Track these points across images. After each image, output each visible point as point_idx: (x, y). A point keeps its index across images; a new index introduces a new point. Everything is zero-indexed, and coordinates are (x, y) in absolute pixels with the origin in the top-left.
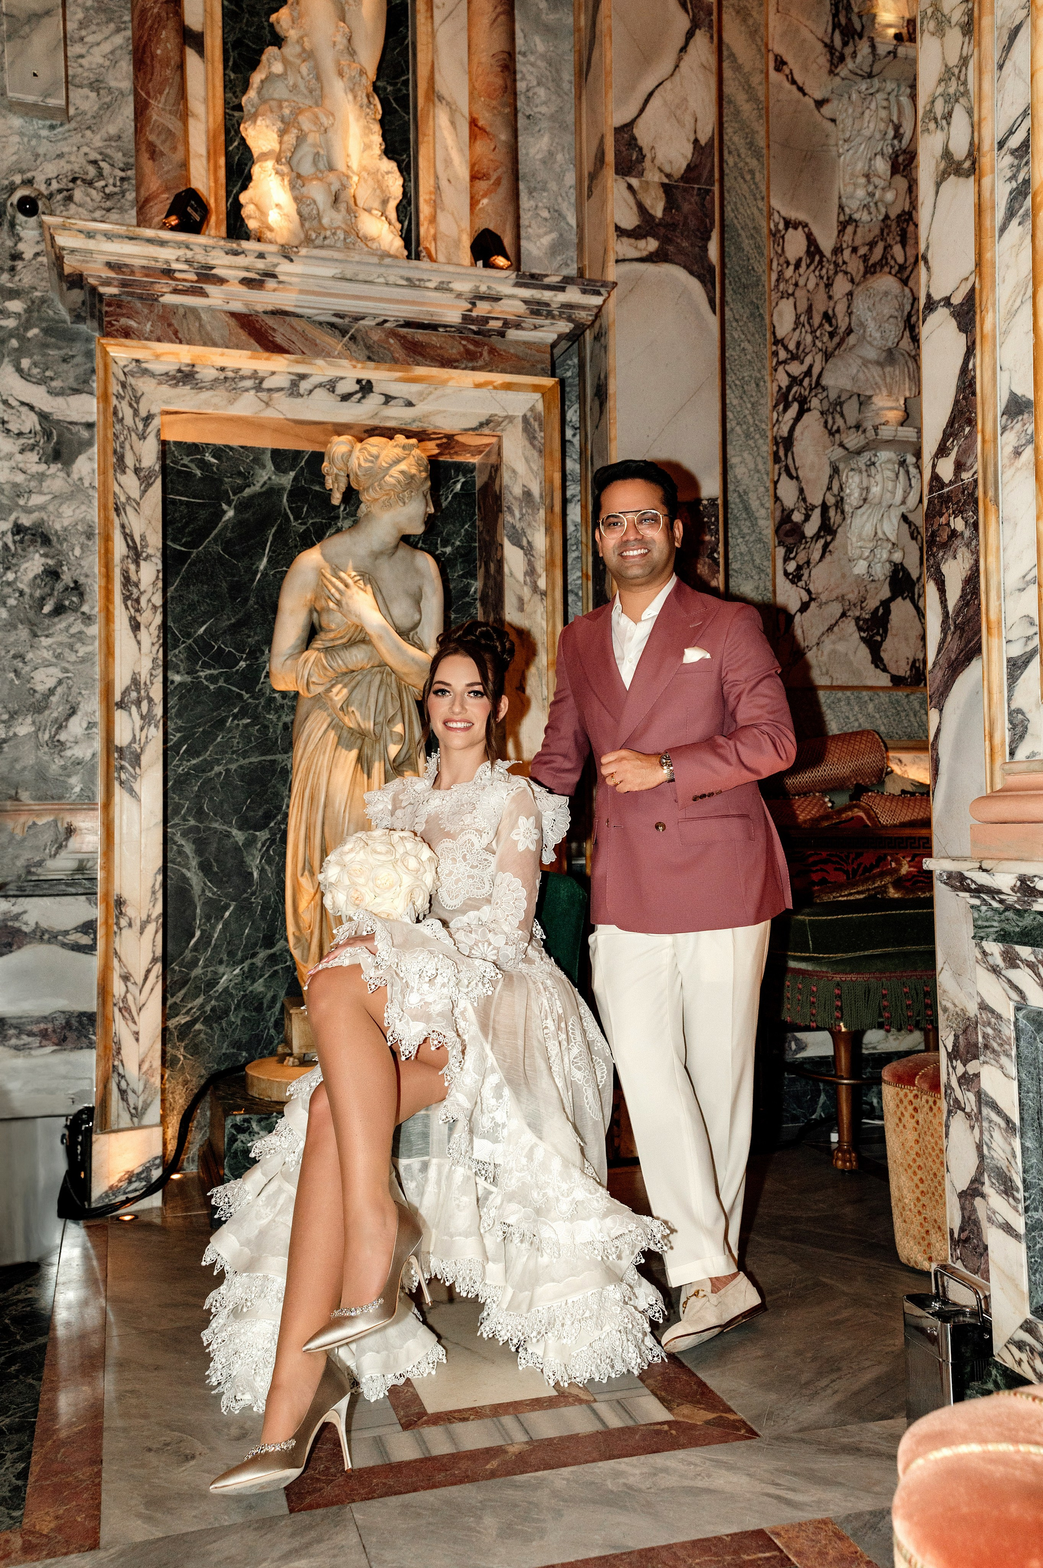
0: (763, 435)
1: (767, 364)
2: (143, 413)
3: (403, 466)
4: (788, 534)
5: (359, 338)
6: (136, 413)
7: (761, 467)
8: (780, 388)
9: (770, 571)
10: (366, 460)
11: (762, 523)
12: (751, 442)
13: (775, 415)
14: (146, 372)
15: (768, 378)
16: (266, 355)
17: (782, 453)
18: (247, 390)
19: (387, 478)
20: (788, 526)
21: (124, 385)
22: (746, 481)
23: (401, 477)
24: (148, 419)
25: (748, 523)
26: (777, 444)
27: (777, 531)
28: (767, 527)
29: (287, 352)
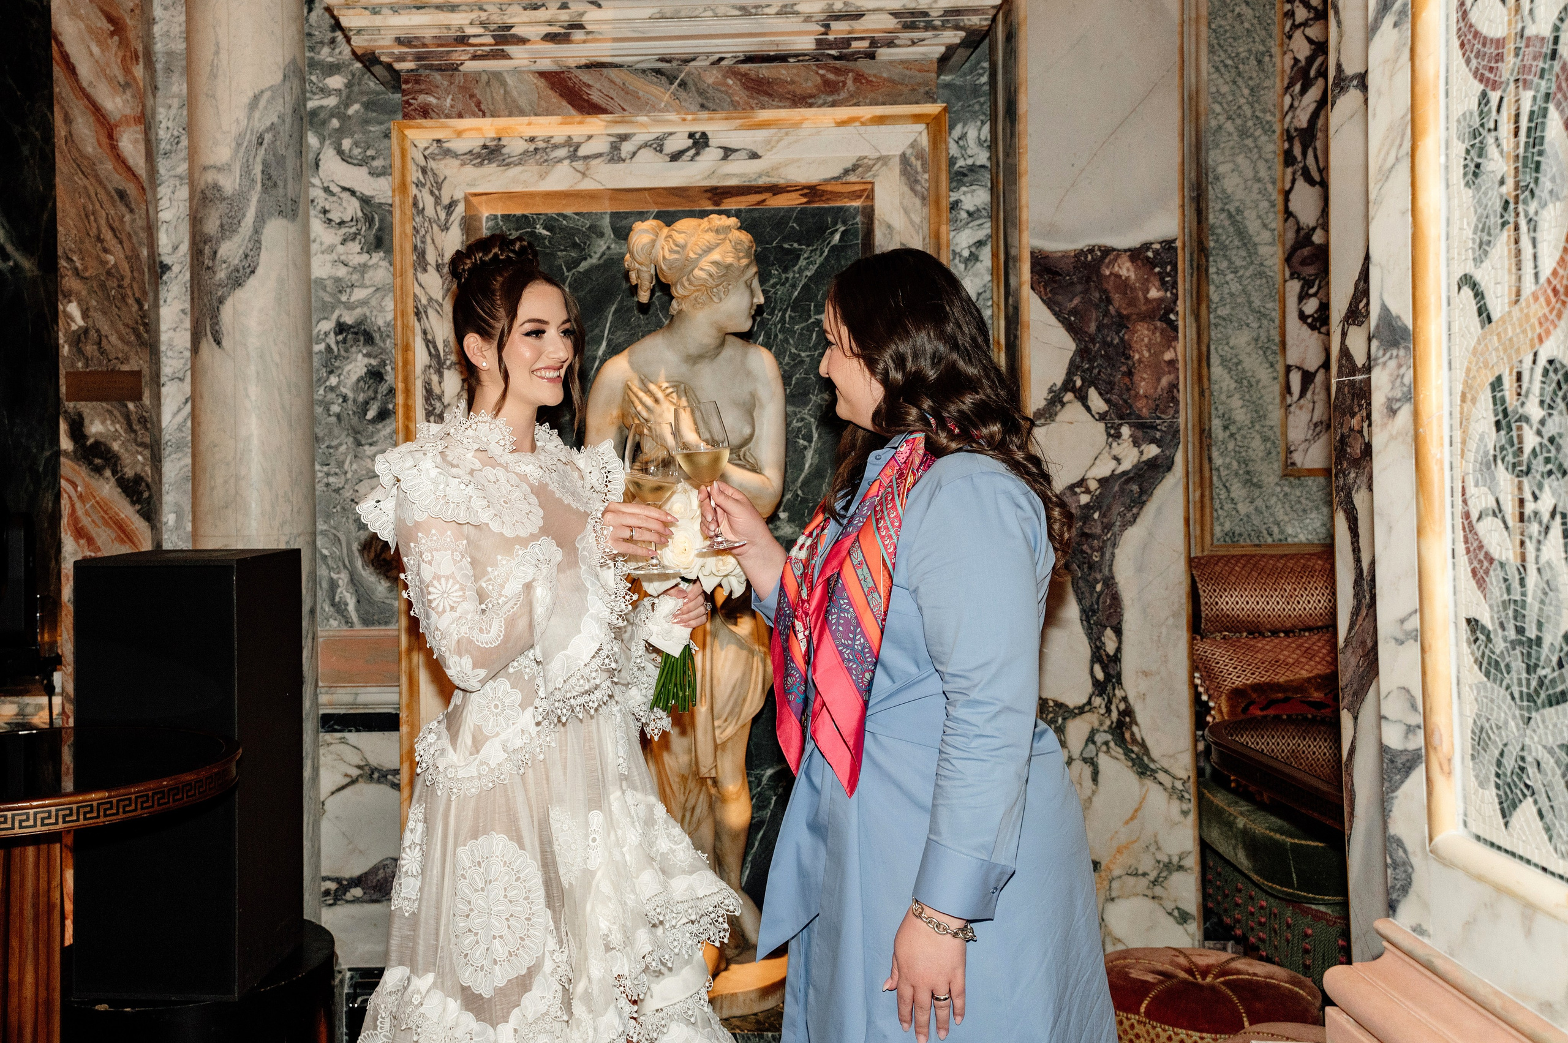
0: (1268, 130)
1: (1276, 30)
2: (446, 201)
3: (716, 256)
4: (1304, 262)
5: (690, 83)
6: (438, 200)
7: (1263, 173)
8: (1296, 60)
9: (1276, 315)
10: (671, 251)
11: (1264, 250)
12: (1249, 142)
13: (1288, 100)
14: (448, 153)
15: (1276, 50)
16: (578, 117)
17: (1297, 151)
18: (560, 161)
19: (697, 272)
20: (1306, 251)
21: (424, 171)
22: (1240, 194)
23: (713, 269)
24: (450, 207)
25: (1243, 253)
26: (1290, 139)
27: (1288, 260)
28: (1272, 256)
29: (604, 111)
